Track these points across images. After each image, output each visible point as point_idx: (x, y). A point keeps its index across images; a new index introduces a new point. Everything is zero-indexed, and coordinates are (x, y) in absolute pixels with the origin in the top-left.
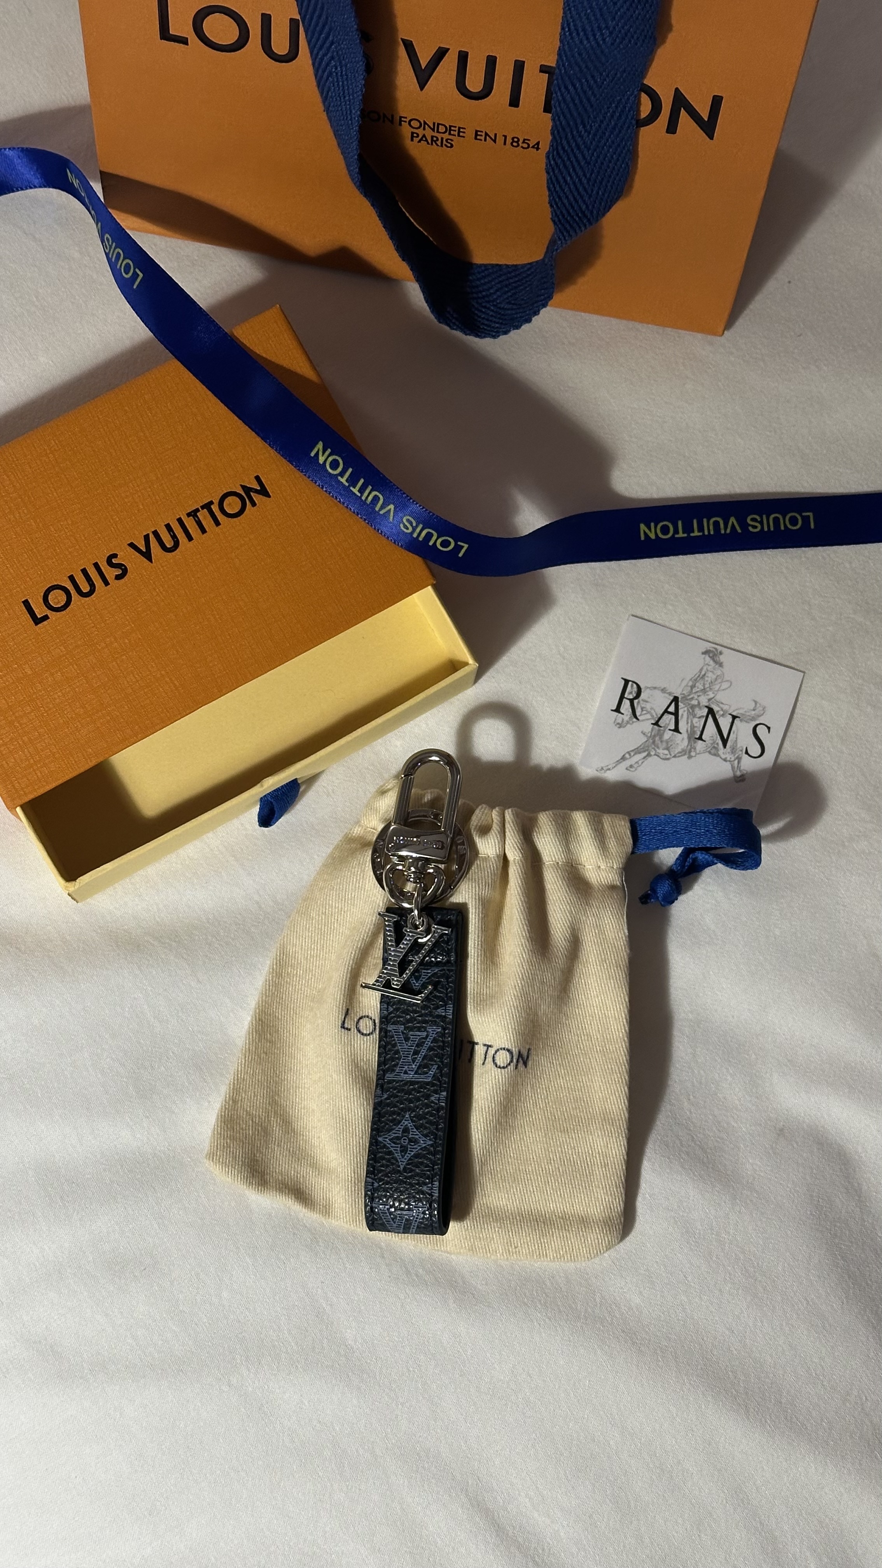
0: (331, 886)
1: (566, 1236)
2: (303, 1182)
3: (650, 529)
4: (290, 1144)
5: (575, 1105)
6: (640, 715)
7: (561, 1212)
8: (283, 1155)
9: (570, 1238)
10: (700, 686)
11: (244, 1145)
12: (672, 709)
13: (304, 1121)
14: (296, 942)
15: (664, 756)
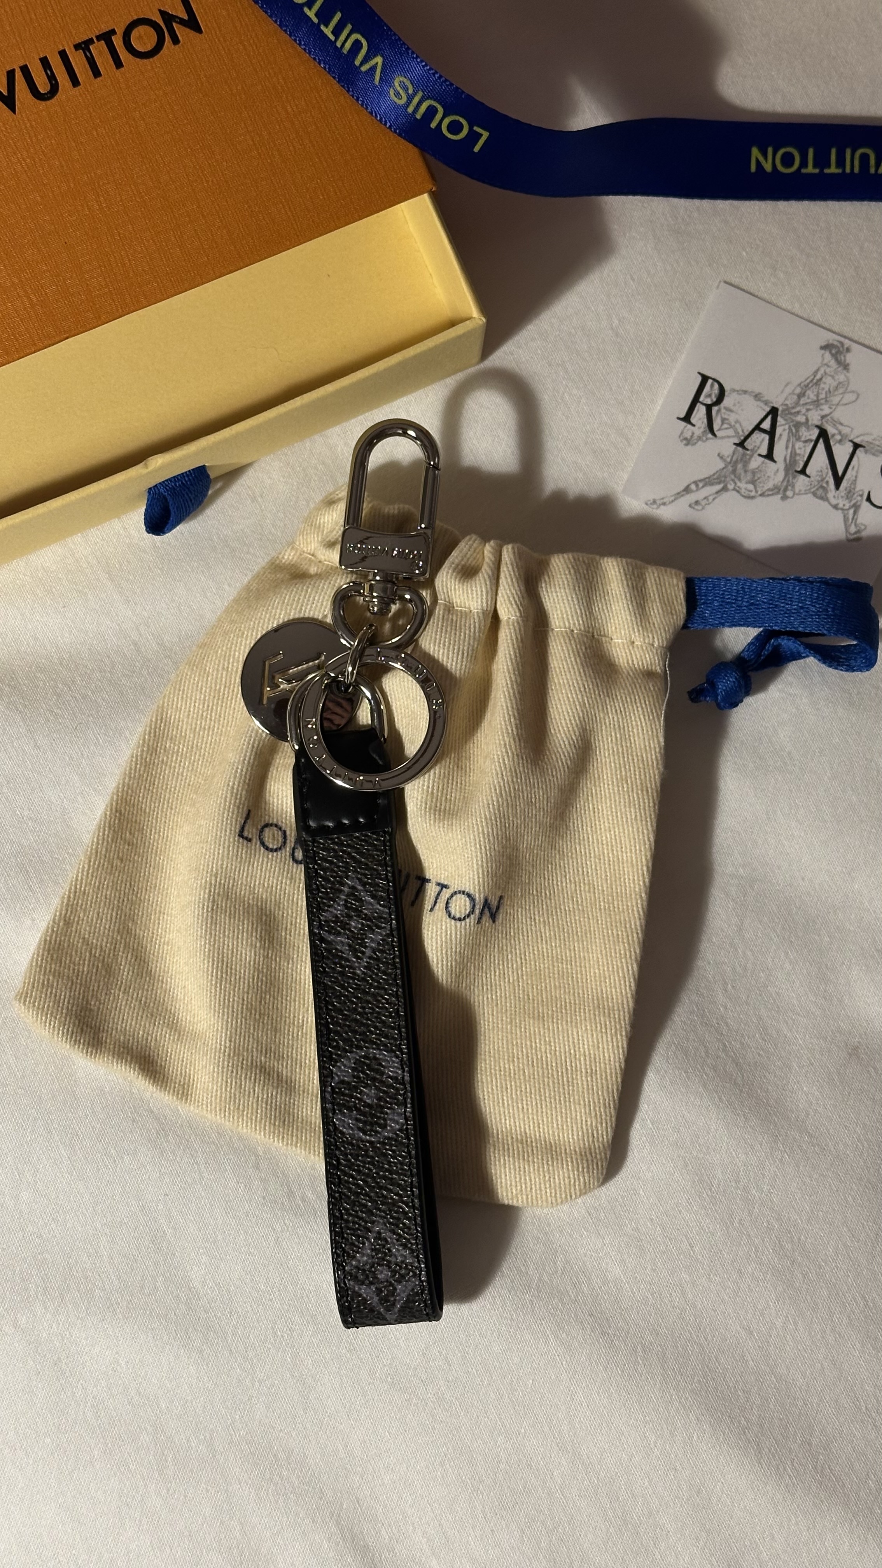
0: (240, 630)
1: (525, 1168)
2: (155, 1048)
3: (766, 158)
4: (143, 992)
5: (560, 983)
6: (719, 430)
7: (521, 1135)
8: (130, 1007)
9: (530, 1172)
10: (811, 395)
11: (74, 986)
12: (766, 425)
13: (165, 962)
14: (181, 705)
15: (747, 492)
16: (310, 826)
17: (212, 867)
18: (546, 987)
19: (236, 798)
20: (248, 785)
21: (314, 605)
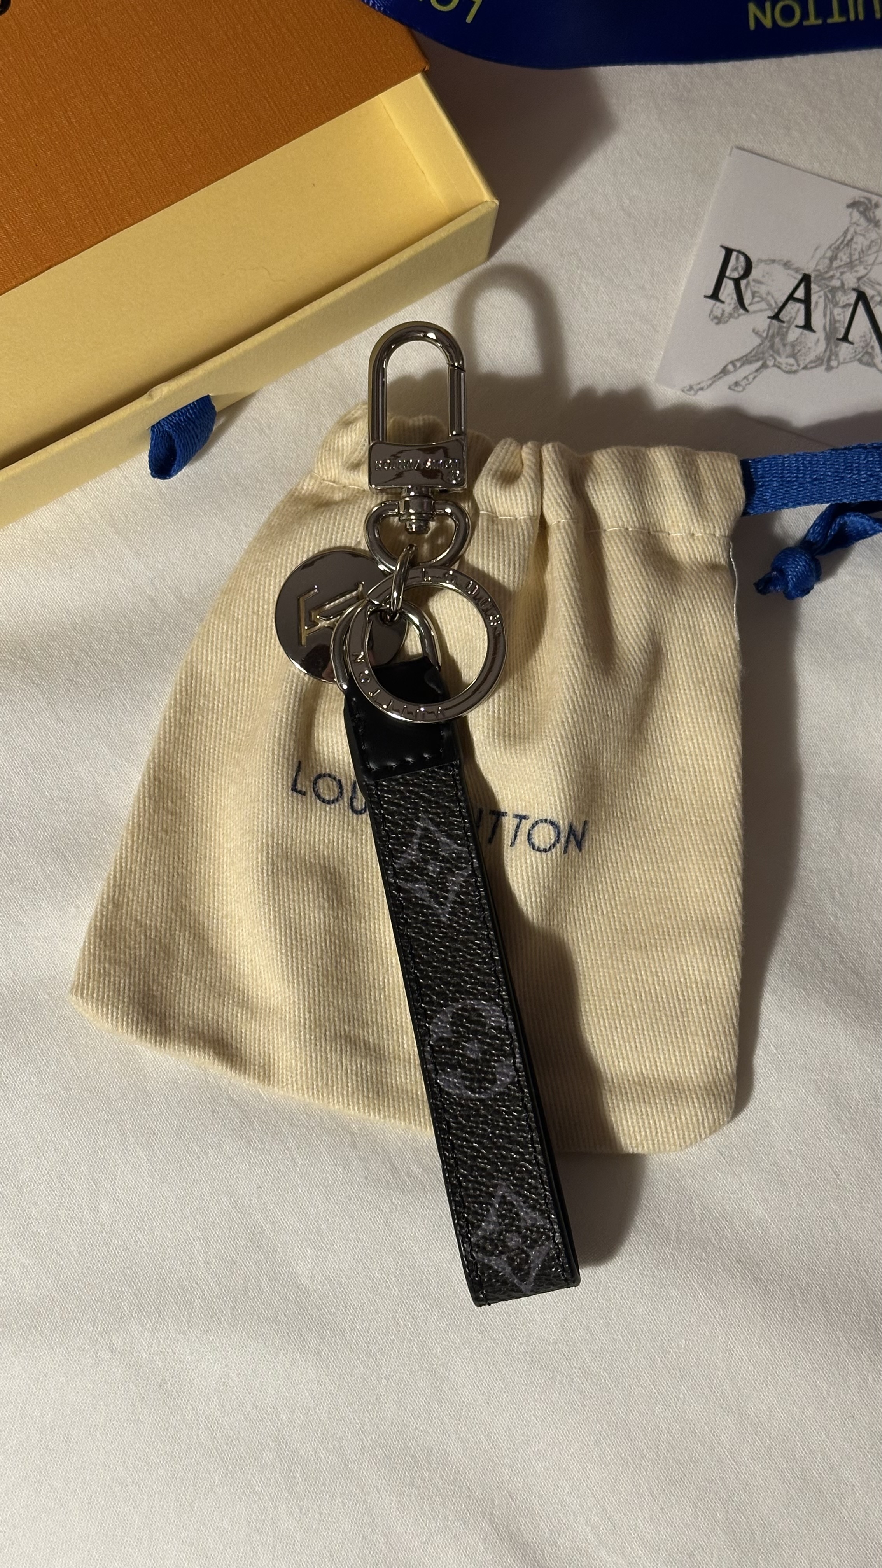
0: (267, 569)
1: (647, 1112)
2: (228, 1030)
3: (764, 13)
4: (206, 972)
5: (658, 908)
6: (750, 305)
7: (637, 1075)
8: (195, 988)
9: (653, 1115)
10: (844, 257)
11: (132, 972)
12: (800, 293)
13: (226, 937)
14: (212, 658)
15: (789, 367)
16: (370, 769)
17: (267, 827)
18: (644, 915)
19: (284, 750)
20: (296, 735)
21: (345, 533)
